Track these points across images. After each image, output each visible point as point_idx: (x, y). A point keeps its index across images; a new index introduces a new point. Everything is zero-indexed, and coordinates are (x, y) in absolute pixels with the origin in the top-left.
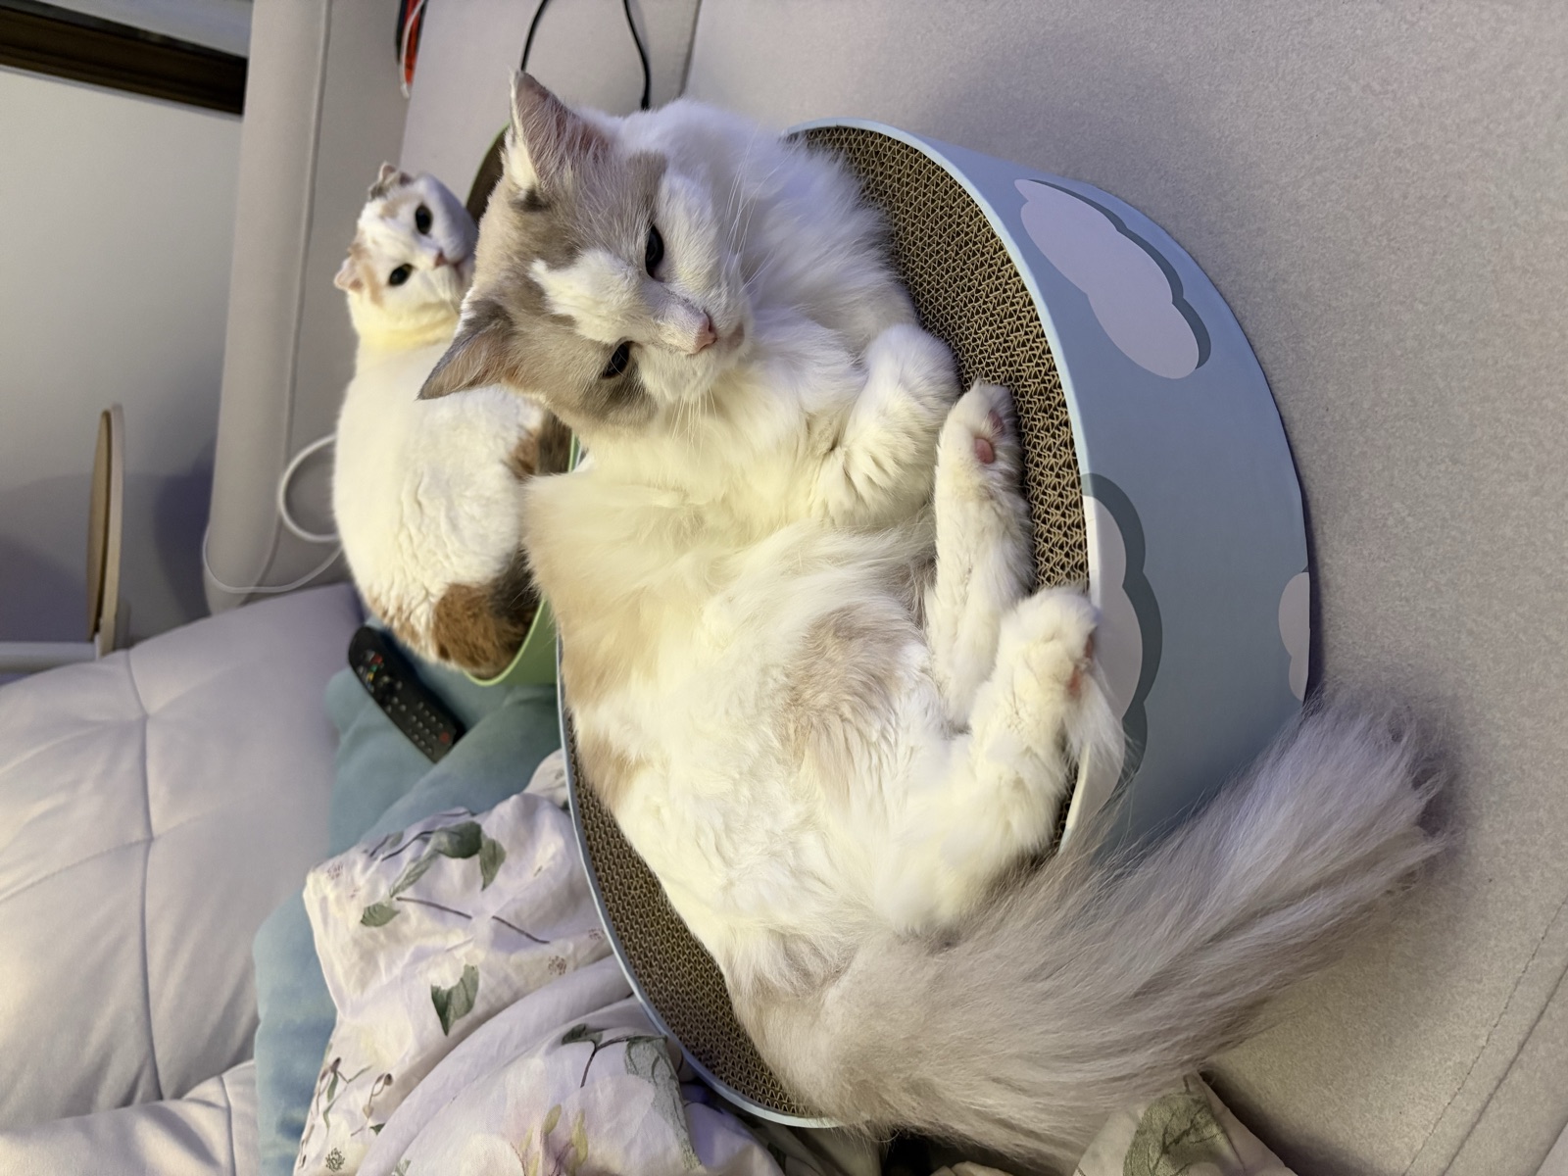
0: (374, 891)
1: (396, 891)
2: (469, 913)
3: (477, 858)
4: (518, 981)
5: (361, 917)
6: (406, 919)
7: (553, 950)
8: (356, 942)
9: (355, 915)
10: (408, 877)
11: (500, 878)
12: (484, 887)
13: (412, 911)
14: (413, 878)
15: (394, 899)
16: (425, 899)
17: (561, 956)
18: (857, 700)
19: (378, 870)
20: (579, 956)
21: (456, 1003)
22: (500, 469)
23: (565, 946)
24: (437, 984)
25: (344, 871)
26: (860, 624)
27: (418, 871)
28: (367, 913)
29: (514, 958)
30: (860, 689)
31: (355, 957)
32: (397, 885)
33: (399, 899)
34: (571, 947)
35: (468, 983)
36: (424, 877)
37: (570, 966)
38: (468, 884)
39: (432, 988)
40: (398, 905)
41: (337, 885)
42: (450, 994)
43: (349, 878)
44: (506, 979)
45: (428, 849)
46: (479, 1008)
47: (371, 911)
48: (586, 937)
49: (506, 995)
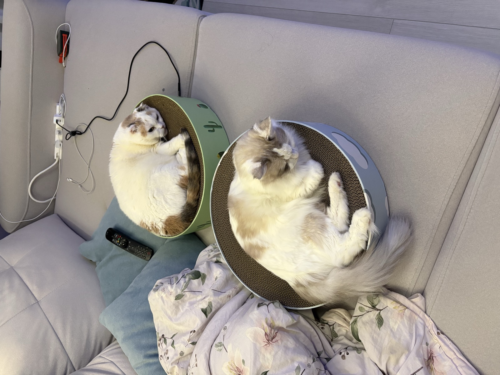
0: (177, 292)
1: (183, 290)
2: (201, 291)
3: (200, 278)
4: (221, 302)
5: (175, 299)
6: (186, 296)
7: (228, 293)
8: (174, 304)
9: (173, 298)
10: (185, 286)
11: (206, 281)
12: (203, 284)
13: (188, 294)
14: (186, 286)
15: (183, 292)
16: (190, 290)
17: (229, 294)
18: (321, 230)
19: (176, 287)
20: (233, 293)
21: (208, 310)
22: (177, 186)
23: (230, 292)
24: (202, 307)
25: (165, 289)
26: (315, 216)
27: (187, 284)
28: (176, 297)
29: (220, 297)
30: (321, 228)
31: (174, 308)
32: (182, 289)
33: (184, 292)
34: (231, 292)
35: (210, 306)
36: (188, 286)
37: (231, 297)
38: (199, 285)
39: (201, 309)
40: (184, 293)
41: (165, 293)
42: (206, 309)
43: (168, 291)
44: (218, 302)
45: (187, 279)
46: (213, 310)
47: (178, 296)
48: (234, 289)
49: (219, 306)
